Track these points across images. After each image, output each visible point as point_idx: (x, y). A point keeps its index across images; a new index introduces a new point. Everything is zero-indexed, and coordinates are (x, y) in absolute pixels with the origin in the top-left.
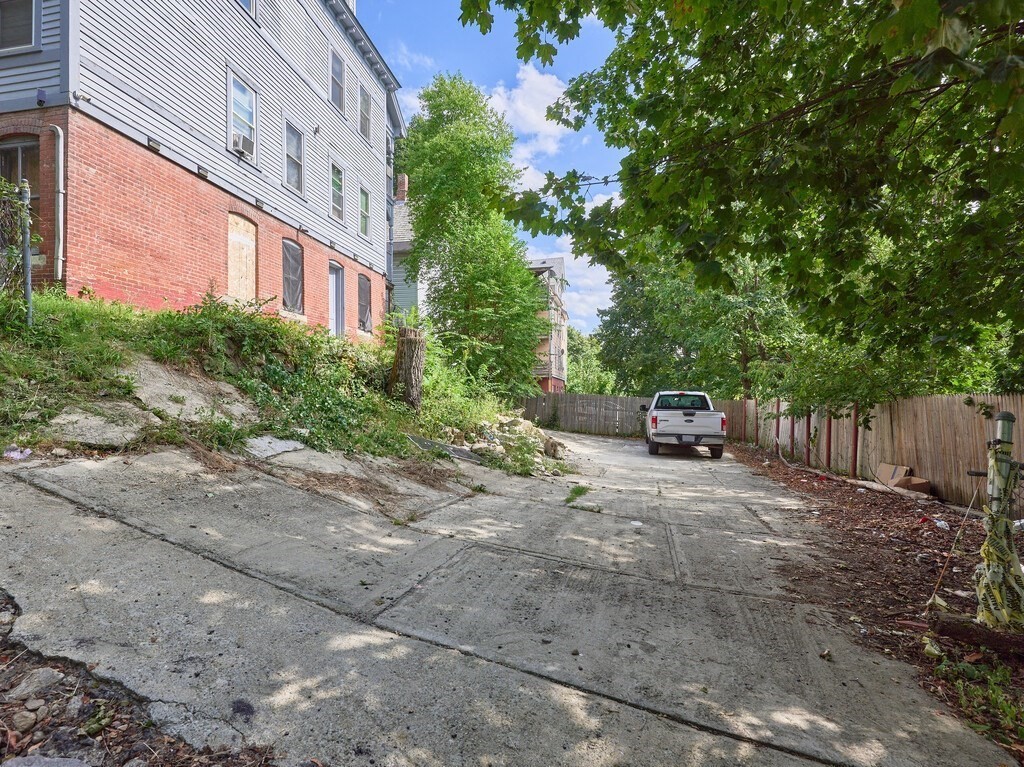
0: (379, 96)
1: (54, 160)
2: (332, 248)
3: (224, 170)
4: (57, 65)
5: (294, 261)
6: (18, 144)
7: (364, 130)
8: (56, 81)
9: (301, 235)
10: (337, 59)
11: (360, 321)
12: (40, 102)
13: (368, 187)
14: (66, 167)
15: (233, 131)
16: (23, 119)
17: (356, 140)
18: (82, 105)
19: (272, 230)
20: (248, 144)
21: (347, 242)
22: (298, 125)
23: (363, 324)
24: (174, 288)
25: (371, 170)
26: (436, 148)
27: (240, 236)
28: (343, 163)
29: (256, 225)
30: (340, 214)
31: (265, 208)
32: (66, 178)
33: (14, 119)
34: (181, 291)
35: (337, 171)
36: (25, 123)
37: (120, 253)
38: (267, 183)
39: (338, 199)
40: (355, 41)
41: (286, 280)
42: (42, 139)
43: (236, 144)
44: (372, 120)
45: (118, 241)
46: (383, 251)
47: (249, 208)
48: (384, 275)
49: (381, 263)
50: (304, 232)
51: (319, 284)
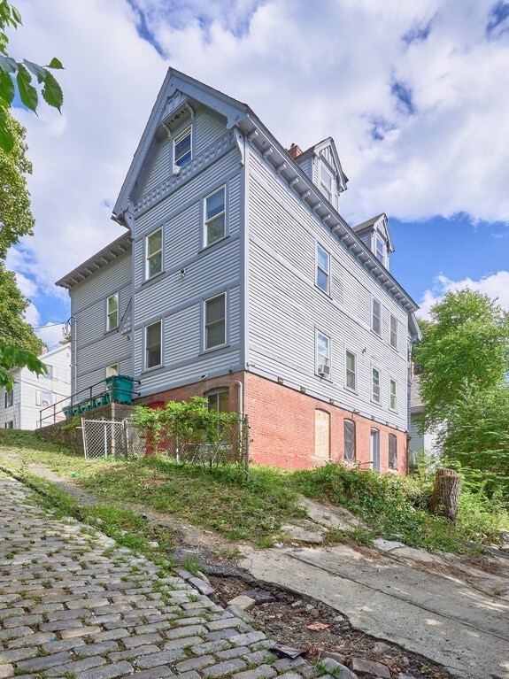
0: (402, 318)
1: (237, 397)
2: (372, 420)
3: (314, 386)
4: (238, 351)
5: (350, 431)
6: (217, 392)
7: (393, 342)
8: (238, 359)
9: (354, 415)
10: (376, 304)
11: (390, 463)
12: (231, 371)
13: (395, 378)
14: (243, 401)
15: (318, 364)
16: (221, 380)
17: (389, 351)
18: (251, 369)
19: (338, 415)
20: (327, 369)
21: (381, 415)
22: (353, 351)
23: (391, 465)
24: (289, 454)
25: (397, 366)
26: (446, 343)
27: (321, 421)
28: (380, 367)
29: (329, 414)
30: (377, 398)
31: (335, 403)
32: (243, 406)
33: (216, 381)
34: (292, 455)
35: (376, 373)
36: (221, 382)
37: (265, 439)
38: (335, 388)
39: (376, 390)
40: (388, 288)
41: (346, 442)
42: (230, 389)
43: (319, 370)
44: (398, 335)
45: (265, 434)
46: (405, 417)
47: (326, 405)
48: (406, 432)
49: (404, 425)
50: (356, 413)
51: (365, 443)
